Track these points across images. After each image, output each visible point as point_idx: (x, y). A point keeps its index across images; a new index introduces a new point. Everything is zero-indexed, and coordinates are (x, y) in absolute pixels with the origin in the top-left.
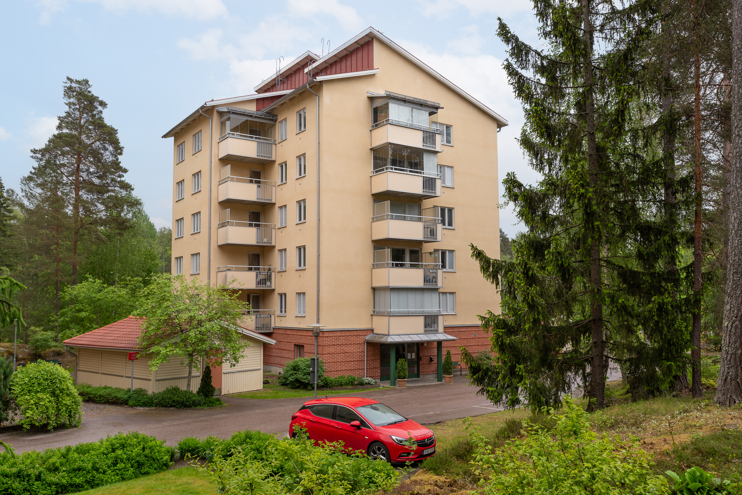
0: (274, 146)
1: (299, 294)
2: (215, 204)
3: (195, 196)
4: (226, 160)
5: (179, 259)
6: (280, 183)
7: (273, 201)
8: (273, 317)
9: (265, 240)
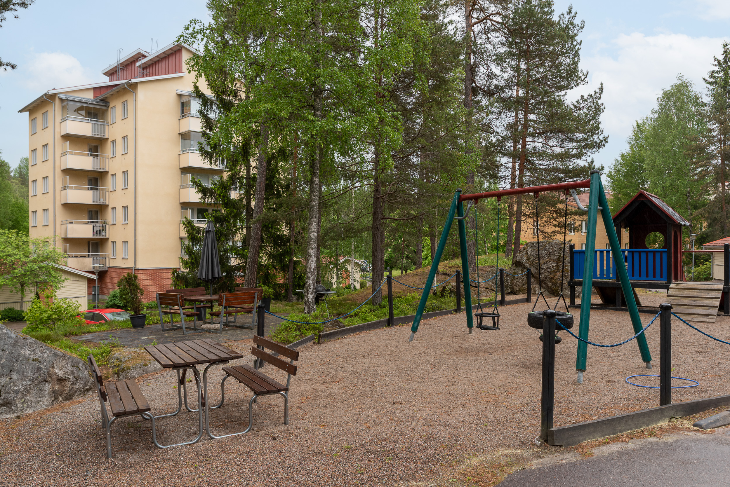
0: (107, 127)
1: (124, 242)
2: (58, 171)
3: (45, 163)
4: (67, 137)
5: (35, 212)
6: (111, 156)
7: (107, 170)
8: (107, 259)
9: (102, 200)
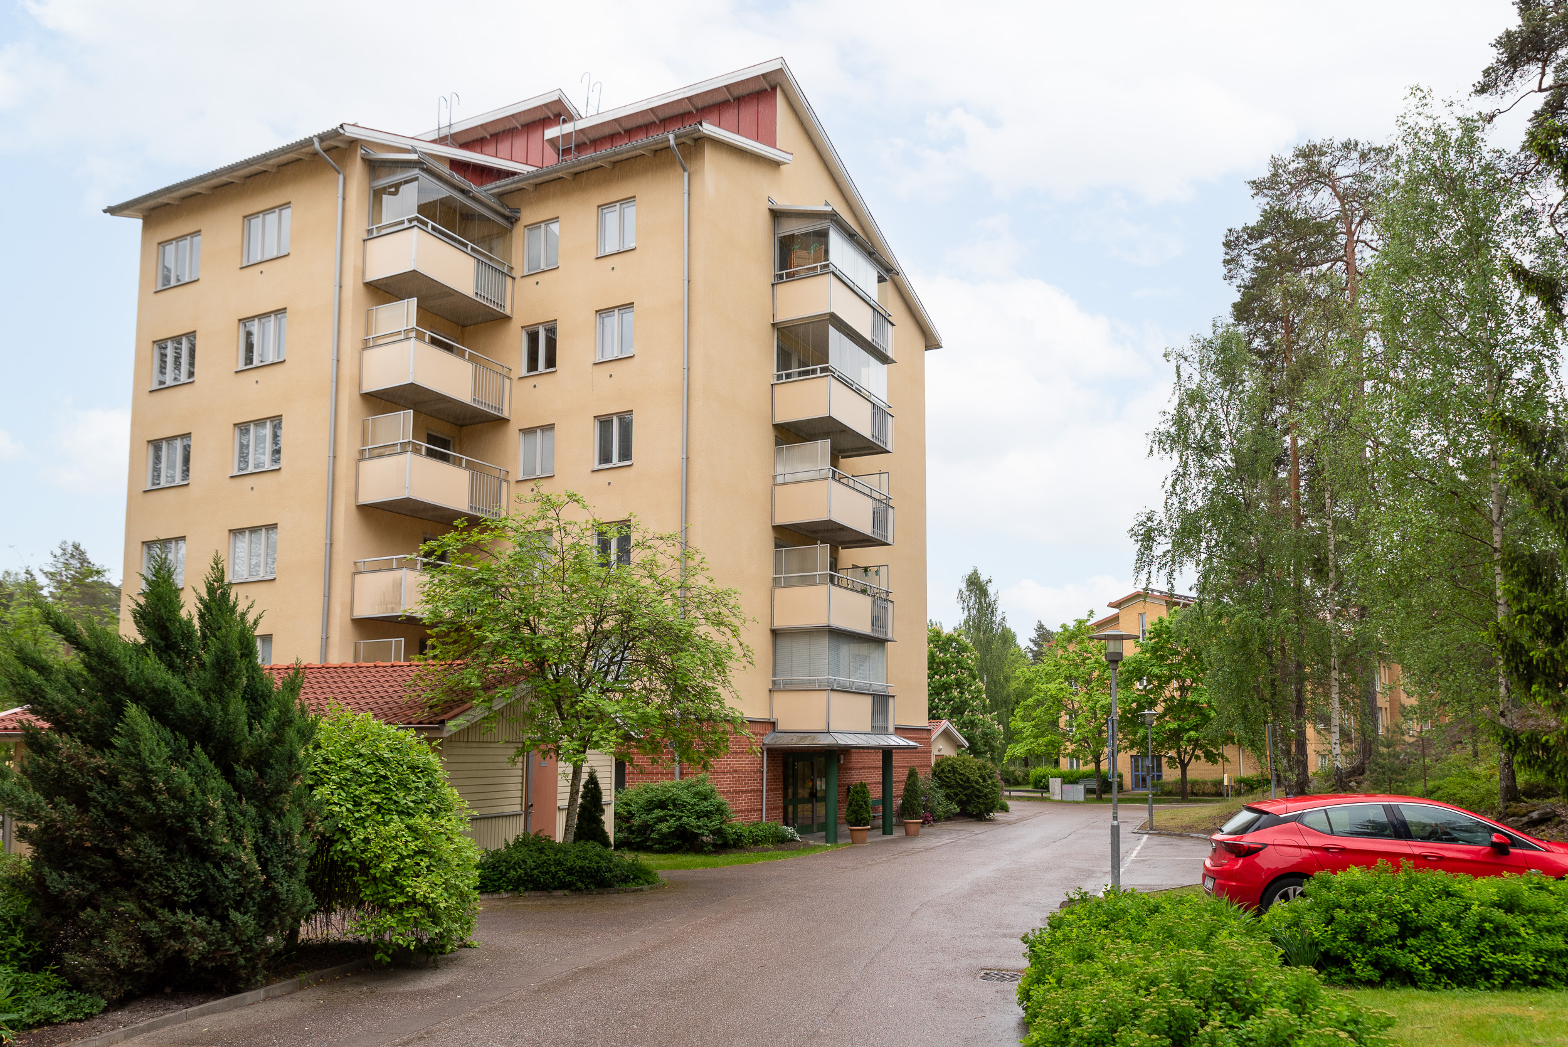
0: (509, 281)
2: (351, 396)
6: (523, 371)
7: (505, 413)
